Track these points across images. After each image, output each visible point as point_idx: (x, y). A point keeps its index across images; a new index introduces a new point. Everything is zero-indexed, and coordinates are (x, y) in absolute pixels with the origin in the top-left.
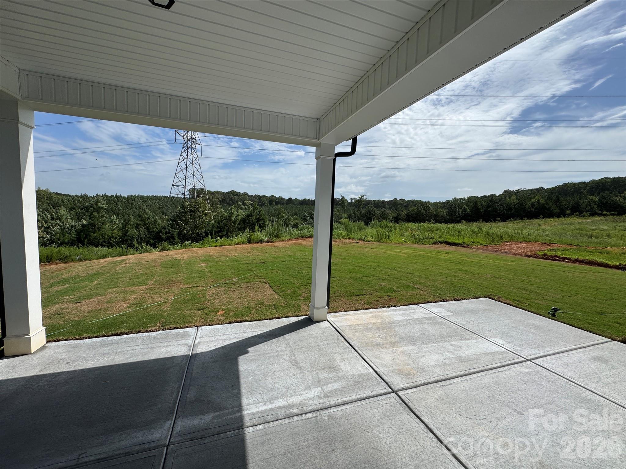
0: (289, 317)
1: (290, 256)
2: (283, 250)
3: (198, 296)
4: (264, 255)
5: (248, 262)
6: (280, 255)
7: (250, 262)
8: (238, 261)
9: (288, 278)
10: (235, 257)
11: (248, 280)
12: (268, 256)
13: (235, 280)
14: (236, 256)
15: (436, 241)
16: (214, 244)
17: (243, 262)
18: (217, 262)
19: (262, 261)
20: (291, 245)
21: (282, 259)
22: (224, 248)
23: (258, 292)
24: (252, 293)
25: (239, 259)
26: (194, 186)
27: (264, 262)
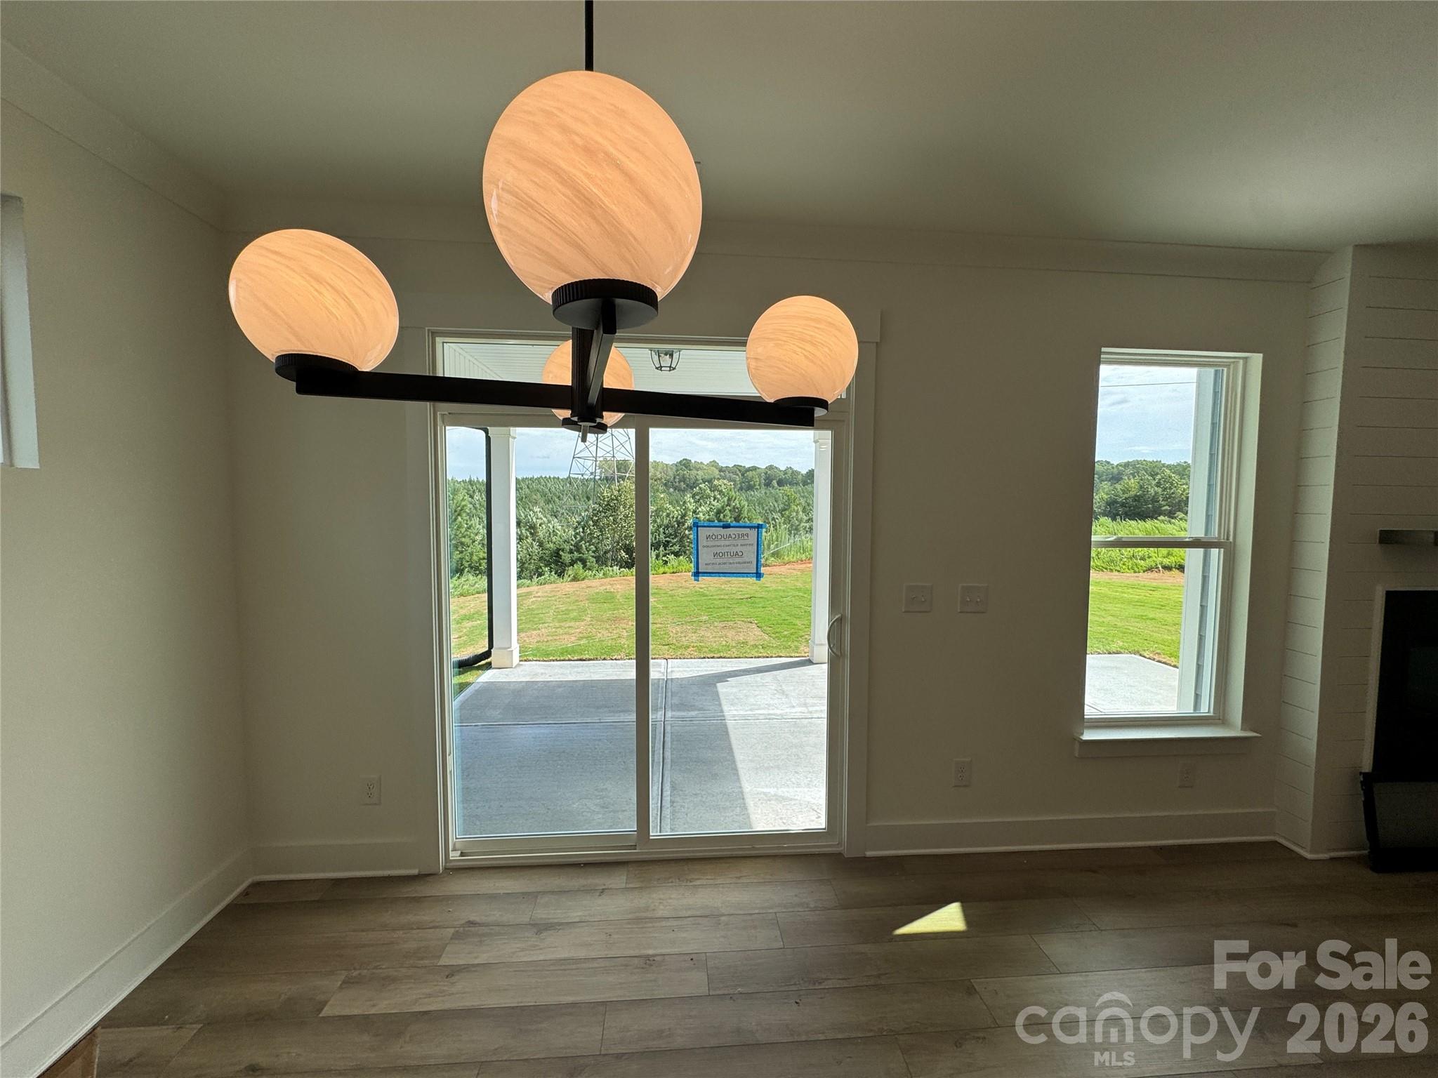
0: (781, 657)
1: (799, 590)
2: (787, 580)
3: (658, 633)
4: (750, 587)
5: (722, 597)
6: (780, 588)
7: (727, 597)
8: (707, 596)
9: (786, 618)
10: (701, 590)
11: (724, 619)
12: (758, 589)
13: (704, 618)
14: (701, 588)
15: (1154, 564)
16: (662, 570)
17: (714, 597)
18: (672, 596)
19: (747, 596)
20: (802, 571)
21: (782, 594)
22: (679, 576)
23: (740, 632)
24: (731, 633)
25: (708, 593)
26: (614, 457)
27: (750, 598)
